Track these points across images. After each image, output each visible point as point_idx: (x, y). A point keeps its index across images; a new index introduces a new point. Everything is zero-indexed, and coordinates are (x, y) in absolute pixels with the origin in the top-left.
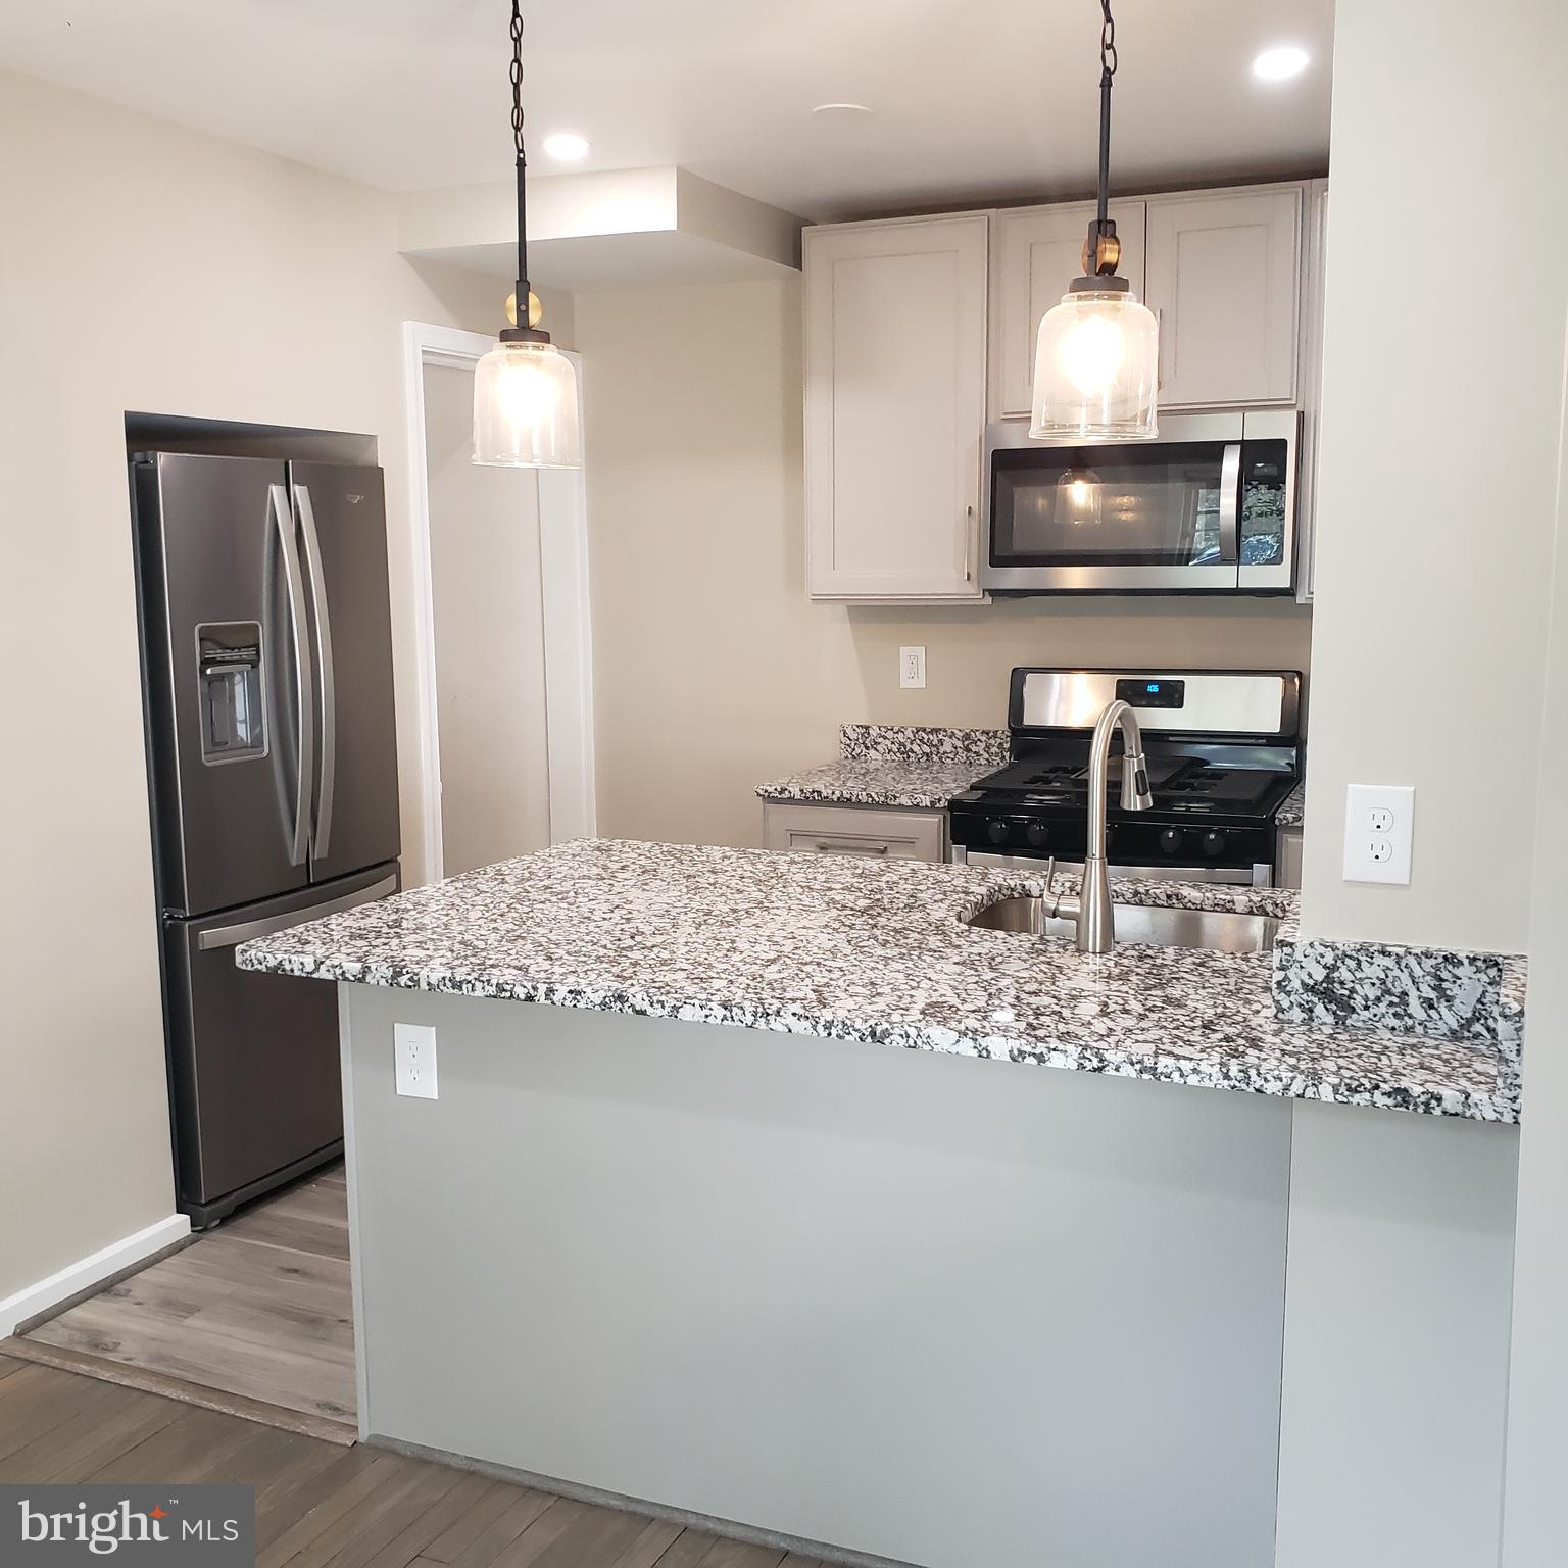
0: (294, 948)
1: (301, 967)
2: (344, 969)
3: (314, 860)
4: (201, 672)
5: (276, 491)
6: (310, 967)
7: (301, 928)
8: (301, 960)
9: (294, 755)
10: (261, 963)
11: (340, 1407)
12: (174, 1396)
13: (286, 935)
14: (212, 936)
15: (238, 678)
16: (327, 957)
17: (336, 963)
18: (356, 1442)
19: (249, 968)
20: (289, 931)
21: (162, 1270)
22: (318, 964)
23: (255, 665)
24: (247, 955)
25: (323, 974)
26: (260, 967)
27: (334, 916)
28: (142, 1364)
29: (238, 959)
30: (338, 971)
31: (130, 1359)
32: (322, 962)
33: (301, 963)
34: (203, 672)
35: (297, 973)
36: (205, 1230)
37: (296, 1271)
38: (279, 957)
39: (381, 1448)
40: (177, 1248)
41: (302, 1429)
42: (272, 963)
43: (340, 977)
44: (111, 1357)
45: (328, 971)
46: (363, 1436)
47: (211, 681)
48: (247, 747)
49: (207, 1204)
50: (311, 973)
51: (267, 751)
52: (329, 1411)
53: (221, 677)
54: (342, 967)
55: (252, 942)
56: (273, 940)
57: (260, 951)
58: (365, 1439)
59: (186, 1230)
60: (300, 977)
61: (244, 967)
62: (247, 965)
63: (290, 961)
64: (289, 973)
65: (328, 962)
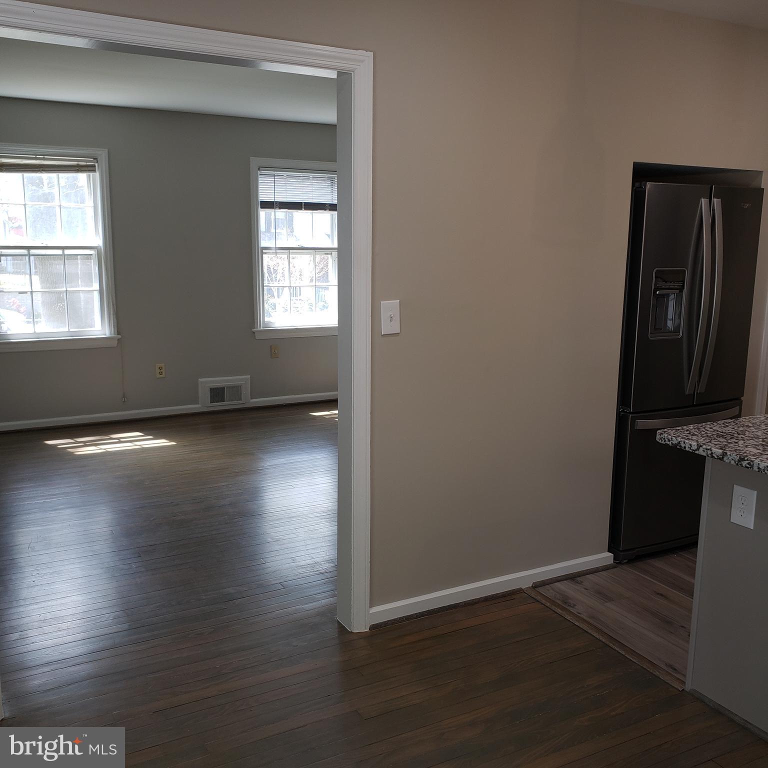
0: (687, 436)
1: (690, 446)
2: (713, 451)
3: (697, 393)
4: (653, 293)
5: (704, 202)
6: (694, 448)
7: (691, 427)
8: (690, 442)
9: (694, 340)
10: (669, 441)
11: (678, 669)
12: (598, 637)
13: (683, 429)
14: (643, 424)
15: (672, 297)
16: (704, 444)
17: (708, 448)
18: (683, 689)
19: (663, 442)
20: (685, 427)
21: (598, 576)
22: (699, 446)
23: (681, 289)
24: (663, 436)
25: (701, 452)
26: (668, 443)
27: (709, 423)
28: (585, 618)
29: (658, 437)
30: (709, 452)
31: (579, 614)
32: (701, 446)
33: (691, 444)
34: (655, 292)
35: (687, 449)
36: (620, 563)
37: (662, 595)
38: (679, 439)
39: (697, 698)
40: (606, 568)
41: (657, 673)
42: (675, 442)
43: (710, 456)
44: (572, 610)
45: (704, 451)
46: (688, 687)
47: (658, 297)
48: (671, 332)
49: (623, 551)
50: (695, 451)
51: (681, 335)
52: (671, 669)
53: (662, 296)
54: (711, 450)
55: (666, 430)
56: (677, 431)
57: (669, 435)
58: (689, 689)
59: (611, 561)
60: (689, 451)
61: (660, 441)
62: (662, 441)
63: (684, 443)
64: (683, 448)
65: (704, 446)
